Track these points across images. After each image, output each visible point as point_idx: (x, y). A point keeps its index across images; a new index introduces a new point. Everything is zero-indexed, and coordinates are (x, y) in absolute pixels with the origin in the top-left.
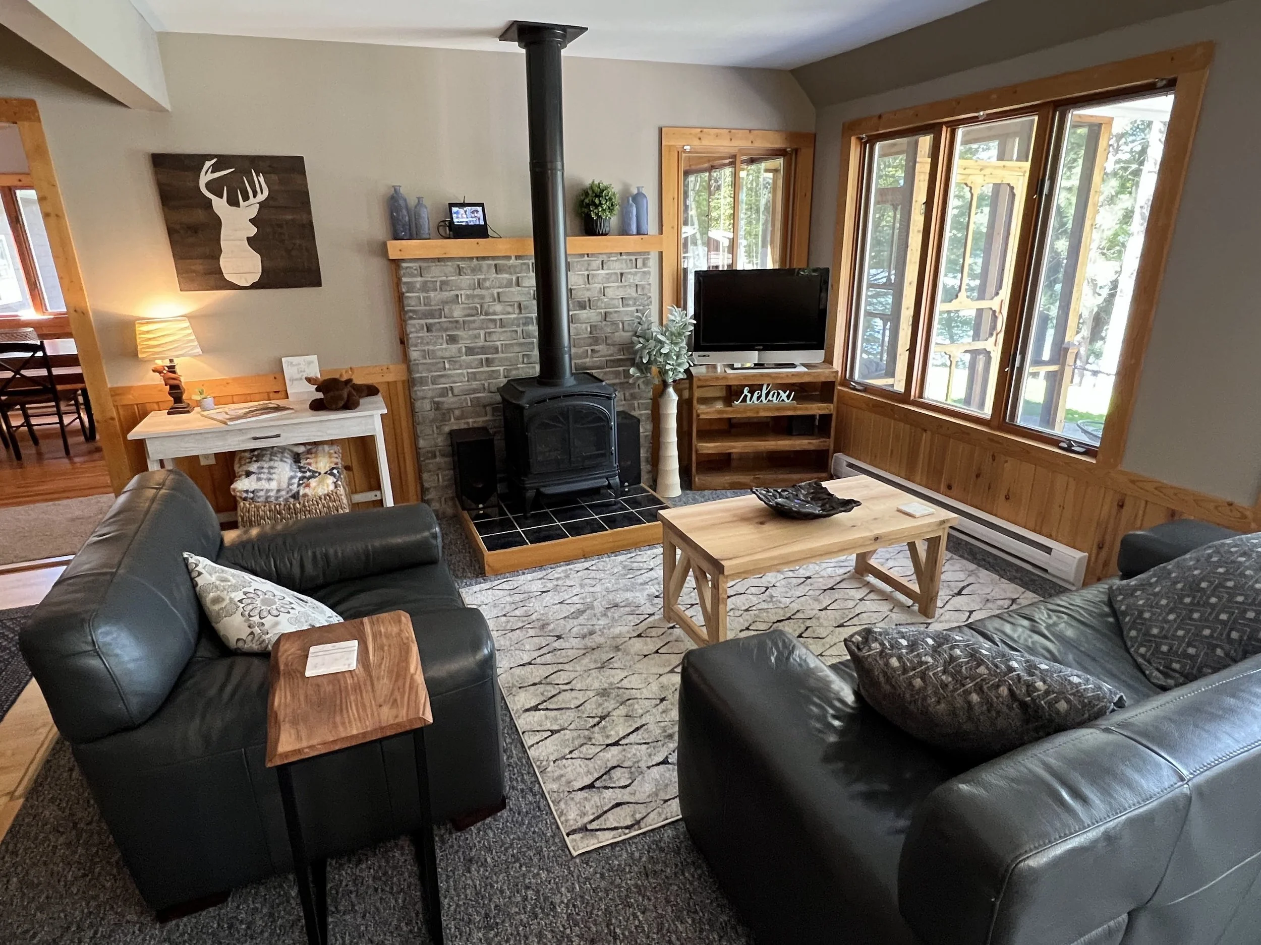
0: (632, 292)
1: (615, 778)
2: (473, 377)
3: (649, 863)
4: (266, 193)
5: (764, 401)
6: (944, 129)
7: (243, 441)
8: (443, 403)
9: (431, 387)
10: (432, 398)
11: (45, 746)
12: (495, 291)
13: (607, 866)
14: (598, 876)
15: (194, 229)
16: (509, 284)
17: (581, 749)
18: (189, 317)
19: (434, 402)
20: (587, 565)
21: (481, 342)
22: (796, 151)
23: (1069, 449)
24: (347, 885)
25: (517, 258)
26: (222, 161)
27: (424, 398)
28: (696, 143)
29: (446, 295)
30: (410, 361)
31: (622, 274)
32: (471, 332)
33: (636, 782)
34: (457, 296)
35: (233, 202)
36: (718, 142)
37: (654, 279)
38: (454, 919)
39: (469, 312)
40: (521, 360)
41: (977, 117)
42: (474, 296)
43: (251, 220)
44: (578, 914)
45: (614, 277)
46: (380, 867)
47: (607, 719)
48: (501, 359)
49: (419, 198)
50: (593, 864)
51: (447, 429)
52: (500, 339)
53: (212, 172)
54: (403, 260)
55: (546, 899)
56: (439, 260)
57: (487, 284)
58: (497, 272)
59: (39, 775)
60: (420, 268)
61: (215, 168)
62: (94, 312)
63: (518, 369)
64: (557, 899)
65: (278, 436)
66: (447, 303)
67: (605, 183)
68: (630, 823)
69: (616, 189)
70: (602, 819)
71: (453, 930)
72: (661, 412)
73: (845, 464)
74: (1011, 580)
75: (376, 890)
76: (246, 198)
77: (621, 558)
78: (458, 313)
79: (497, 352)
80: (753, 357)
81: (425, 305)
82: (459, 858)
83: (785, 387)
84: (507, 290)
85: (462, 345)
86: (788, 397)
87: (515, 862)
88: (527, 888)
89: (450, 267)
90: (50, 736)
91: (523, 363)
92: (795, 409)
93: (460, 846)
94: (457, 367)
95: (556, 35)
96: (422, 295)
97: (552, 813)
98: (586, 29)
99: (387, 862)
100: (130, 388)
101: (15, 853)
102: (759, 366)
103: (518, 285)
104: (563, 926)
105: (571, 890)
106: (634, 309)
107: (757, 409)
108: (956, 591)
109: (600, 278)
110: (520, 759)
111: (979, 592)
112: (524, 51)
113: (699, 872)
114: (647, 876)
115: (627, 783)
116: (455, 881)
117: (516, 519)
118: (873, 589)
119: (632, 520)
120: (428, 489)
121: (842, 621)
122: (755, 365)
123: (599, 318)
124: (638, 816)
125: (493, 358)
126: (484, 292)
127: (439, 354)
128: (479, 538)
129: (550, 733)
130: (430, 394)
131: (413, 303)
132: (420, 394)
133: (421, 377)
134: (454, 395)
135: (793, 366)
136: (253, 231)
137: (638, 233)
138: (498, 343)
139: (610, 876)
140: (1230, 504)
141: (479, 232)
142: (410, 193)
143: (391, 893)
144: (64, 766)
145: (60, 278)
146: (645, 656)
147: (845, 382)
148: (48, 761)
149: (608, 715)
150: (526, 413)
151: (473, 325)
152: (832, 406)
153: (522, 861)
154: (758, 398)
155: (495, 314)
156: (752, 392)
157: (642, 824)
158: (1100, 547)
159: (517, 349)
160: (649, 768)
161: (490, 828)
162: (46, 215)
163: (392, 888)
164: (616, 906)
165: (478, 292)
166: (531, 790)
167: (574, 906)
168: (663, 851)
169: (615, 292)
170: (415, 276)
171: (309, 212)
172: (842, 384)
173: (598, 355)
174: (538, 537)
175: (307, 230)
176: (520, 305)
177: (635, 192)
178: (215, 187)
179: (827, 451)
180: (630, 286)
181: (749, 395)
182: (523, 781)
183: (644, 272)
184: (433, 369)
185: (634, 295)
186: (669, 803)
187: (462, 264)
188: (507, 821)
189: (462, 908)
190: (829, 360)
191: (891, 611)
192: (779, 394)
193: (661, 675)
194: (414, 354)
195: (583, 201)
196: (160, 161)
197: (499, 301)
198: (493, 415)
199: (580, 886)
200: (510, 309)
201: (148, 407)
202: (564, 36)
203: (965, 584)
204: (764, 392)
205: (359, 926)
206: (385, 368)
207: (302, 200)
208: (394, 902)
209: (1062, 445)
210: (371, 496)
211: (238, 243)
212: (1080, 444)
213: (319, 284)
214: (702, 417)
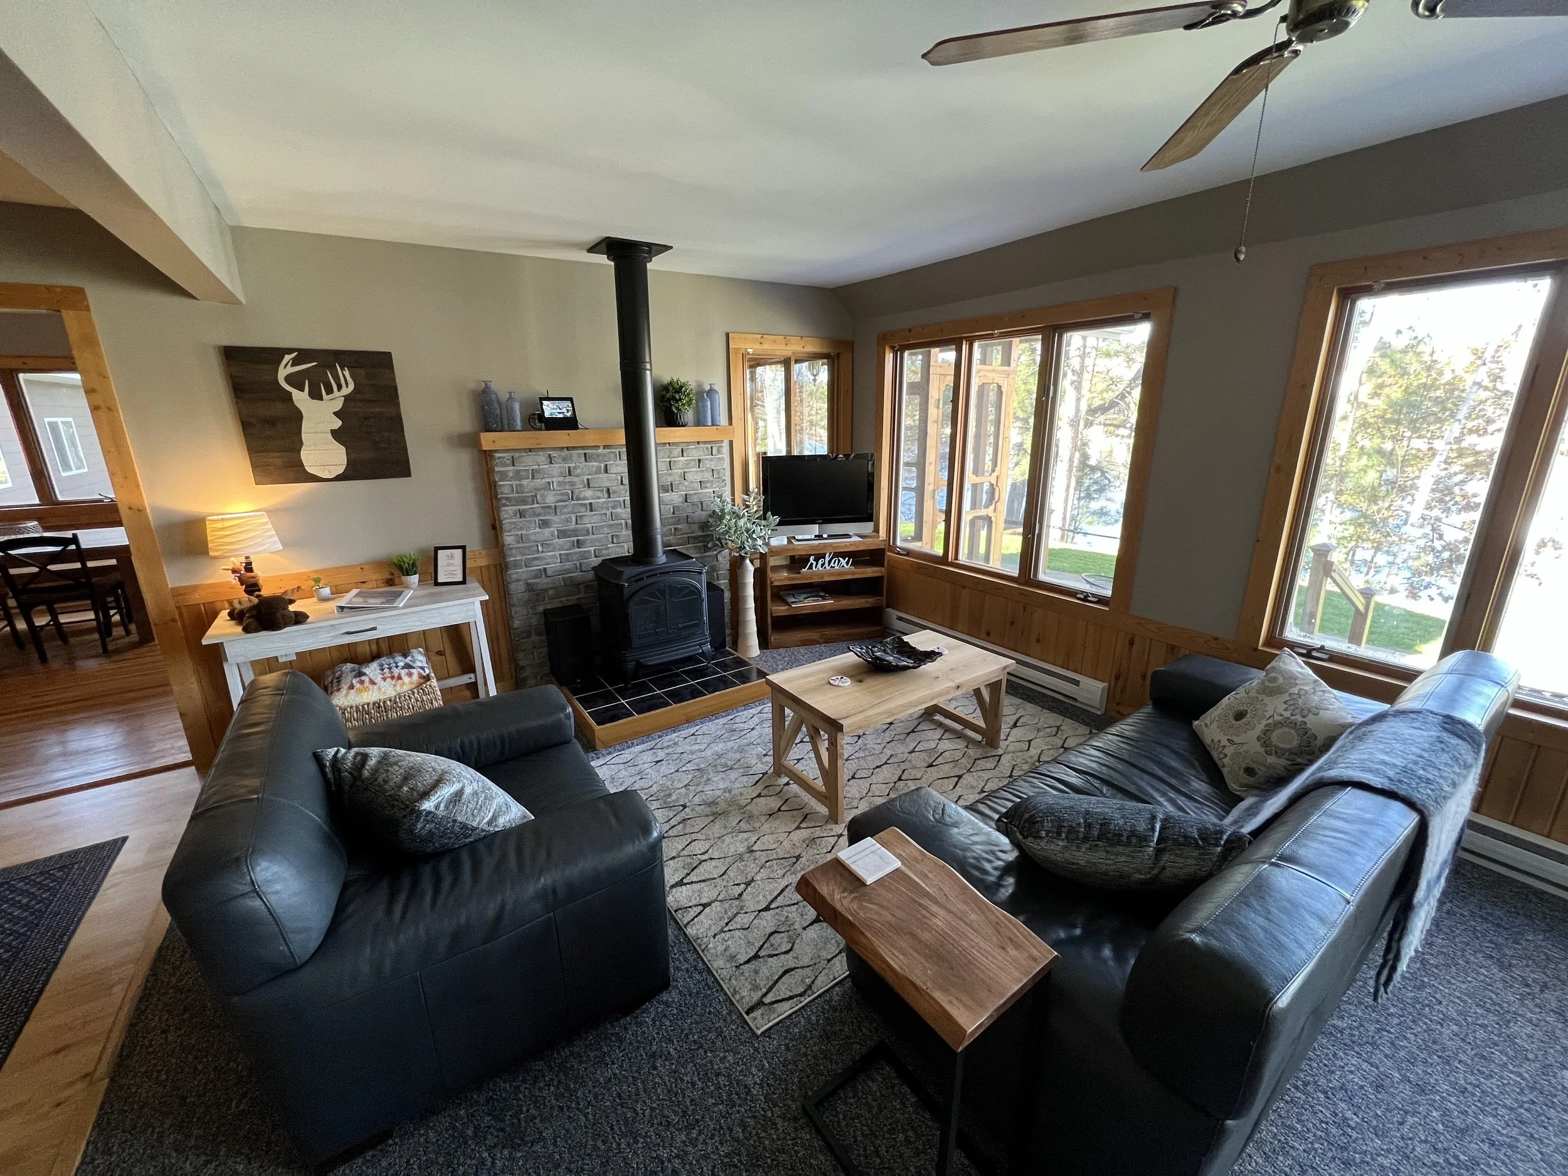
0: (708, 476)
1: (776, 945)
2: (564, 558)
3: (827, 1025)
4: (351, 387)
5: (828, 568)
6: (964, 342)
7: (337, 636)
8: (537, 584)
9: (525, 569)
10: (526, 580)
11: (126, 1009)
12: (585, 478)
13: (789, 1036)
14: (783, 1047)
15: (271, 422)
16: (598, 472)
17: (736, 919)
18: (269, 511)
19: (528, 584)
20: (692, 731)
21: (573, 526)
22: (838, 355)
23: (1085, 599)
24: (528, 1111)
25: (605, 447)
26: (303, 355)
27: (518, 581)
28: (758, 346)
29: (538, 482)
30: (503, 546)
31: (699, 461)
32: (563, 517)
33: (796, 946)
34: (549, 483)
35: (315, 395)
36: (776, 347)
37: (726, 464)
38: (653, 1125)
39: (559, 498)
40: (610, 540)
41: (992, 334)
42: (565, 483)
43: (335, 414)
44: (774, 1093)
45: (693, 463)
46: (559, 1082)
47: (753, 884)
48: (592, 541)
49: (510, 393)
50: (775, 1036)
51: (541, 609)
52: (590, 521)
53: (292, 366)
54: (496, 451)
55: (738, 1082)
56: (530, 450)
57: (578, 471)
58: (586, 461)
59: (123, 1046)
60: (513, 457)
61: (295, 362)
62: (154, 509)
63: (608, 548)
64: (749, 1081)
65: (374, 629)
66: (538, 489)
67: (682, 380)
68: (802, 990)
69: (692, 385)
70: (774, 989)
71: (653, 1137)
72: (740, 581)
73: (895, 617)
74: (1051, 709)
75: (561, 1108)
76: (330, 391)
77: (722, 721)
78: (550, 499)
79: (588, 534)
80: (815, 529)
81: (517, 492)
82: (641, 1055)
83: (843, 555)
84: (597, 476)
85: (553, 529)
86: (847, 563)
87: (698, 1049)
88: (718, 1075)
89: (542, 458)
90: (130, 995)
91: (613, 543)
92: (854, 573)
93: (638, 1042)
94: (550, 549)
95: (643, 251)
96: (514, 483)
97: (722, 989)
98: (672, 247)
99: (566, 1075)
100: (196, 588)
101: (108, 1152)
102: (819, 537)
103: (606, 471)
104: (763, 1109)
105: (761, 1068)
106: (711, 490)
107: (821, 575)
108: (1012, 723)
109: (681, 464)
110: (676, 937)
111: (1030, 723)
112: (613, 263)
113: (874, 1025)
114: (828, 1038)
115: (789, 948)
116: (643, 1082)
117: (617, 691)
118: (947, 729)
119: (725, 683)
120: (523, 668)
121: (931, 761)
122: (816, 536)
123: (681, 499)
124: (808, 981)
125: (584, 540)
126: (576, 479)
127: (533, 538)
128: (586, 713)
129: (701, 908)
130: (524, 576)
131: (507, 491)
132: (514, 577)
133: (515, 561)
134: (547, 576)
135: (847, 536)
136: (337, 423)
137: (713, 425)
138: (589, 526)
139: (793, 1046)
140: (1216, 639)
141: (569, 423)
142: (501, 387)
143: (578, 1109)
144: (154, 1029)
145: (112, 474)
146: (770, 815)
147: (893, 548)
148: (132, 1025)
149: (753, 880)
150: (625, 591)
151: (565, 510)
152: (883, 569)
153: (706, 1046)
154: (823, 565)
155: (585, 498)
156: (817, 560)
157: (814, 988)
158: (1117, 678)
159: (606, 530)
160: (804, 929)
161: (665, 1016)
162: (95, 409)
163: (578, 1103)
164: (808, 1076)
165: (568, 479)
166: (695, 968)
167: (768, 1085)
168: (836, 1010)
169: (694, 476)
170: (507, 465)
171: (398, 405)
172: (889, 551)
173: (680, 533)
174: (644, 707)
175: (396, 423)
176: (608, 490)
177: (707, 388)
178: (296, 381)
179: (882, 607)
180: (707, 470)
181: (815, 563)
182: (686, 960)
183: (719, 458)
184: (527, 552)
185: (711, 478)
186: (833, 962)
187: (554, 454)
188: (681, 1005)
189: (658, 1111)
190: (876, 530)
191: (967, 747)
192: (839, 561)
193: (790, 832)
194: (508, 539)
195: (663, 396)
196: (231, 355)
197: (589, 487)
198: (586, 593)
199: (768, 1062)
200: (599, 494)
201: (218, 605)
202: (649, 252)
203: (1017, 716)
204: (827, 559)
205: (551, 1155)
206: (477, 553)
207: (391, 394)
208: (584, 1119)
209: (1078, 596)
210: (467, 679)
211: (323, 435)
212: (1094, 595)
213: (408, 474)
214: (776, 583)
